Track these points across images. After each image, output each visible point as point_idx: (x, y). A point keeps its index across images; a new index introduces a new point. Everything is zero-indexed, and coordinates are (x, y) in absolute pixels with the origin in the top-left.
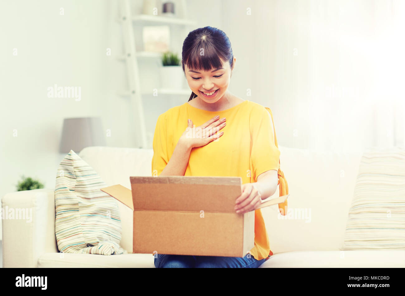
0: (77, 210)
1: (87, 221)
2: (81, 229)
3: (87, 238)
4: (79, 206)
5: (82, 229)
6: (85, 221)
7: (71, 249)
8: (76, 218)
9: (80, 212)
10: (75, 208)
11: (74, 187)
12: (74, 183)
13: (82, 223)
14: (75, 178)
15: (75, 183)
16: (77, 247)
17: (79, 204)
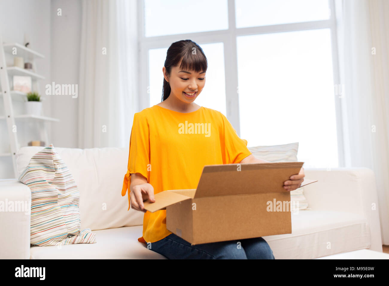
0: (55, 202)
1: (67, 212)
2: (63, 220)
3: (70, 228)
4: (58, 198)
5: (65, 220)
6: (65, 212)
7: (52, 241)
8: (56, 210)
9: (59, 204)
10: (54, 200)
11: (53, 179)
12: (52, 176)
13: (63, 214)
14: (55, 170)
15: (54, 175)
16: (58, 239)
17: (58, 196)
